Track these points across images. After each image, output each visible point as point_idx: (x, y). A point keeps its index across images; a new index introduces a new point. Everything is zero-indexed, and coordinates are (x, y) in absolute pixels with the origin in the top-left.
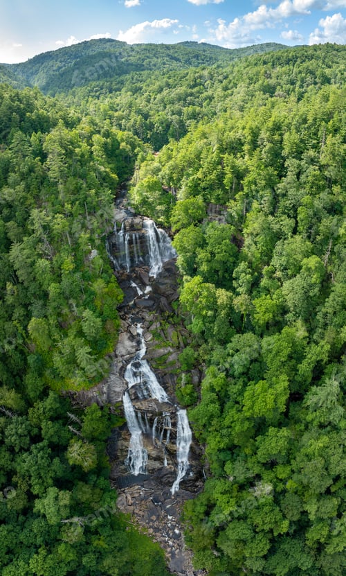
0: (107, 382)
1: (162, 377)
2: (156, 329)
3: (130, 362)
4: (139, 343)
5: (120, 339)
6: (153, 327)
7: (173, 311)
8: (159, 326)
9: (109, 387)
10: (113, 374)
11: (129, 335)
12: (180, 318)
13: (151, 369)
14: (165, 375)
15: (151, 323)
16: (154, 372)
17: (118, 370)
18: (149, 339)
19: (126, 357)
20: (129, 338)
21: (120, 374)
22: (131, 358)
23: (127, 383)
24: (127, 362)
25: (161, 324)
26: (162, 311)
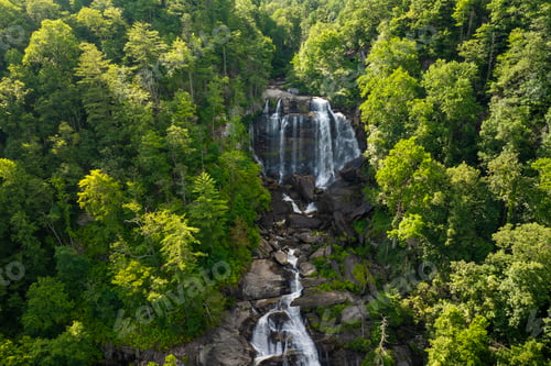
0: (212, 342)
1: (331, 353)
2: (324, 256)
3: (266, 312)
4: (288, 278)
5: (253, 266)
6: (319, 254)
7: (356, 235)
8: (328, 252)
9: (212, 354)
10: (227, 329)
11: (271, 263)
12: (367, 247)
13: (307, 331)
14: (337, 348)
15: (316, 246)
16: (314, 338)
17: (239, 325)
18: (310, 272)
19: (259, 302)
20: (271, 268)
21: (241, 332)
22: (271, 306)
23: (253, 354)
24: (261, 311)
25: (333, 251)
26: (336, 234)
